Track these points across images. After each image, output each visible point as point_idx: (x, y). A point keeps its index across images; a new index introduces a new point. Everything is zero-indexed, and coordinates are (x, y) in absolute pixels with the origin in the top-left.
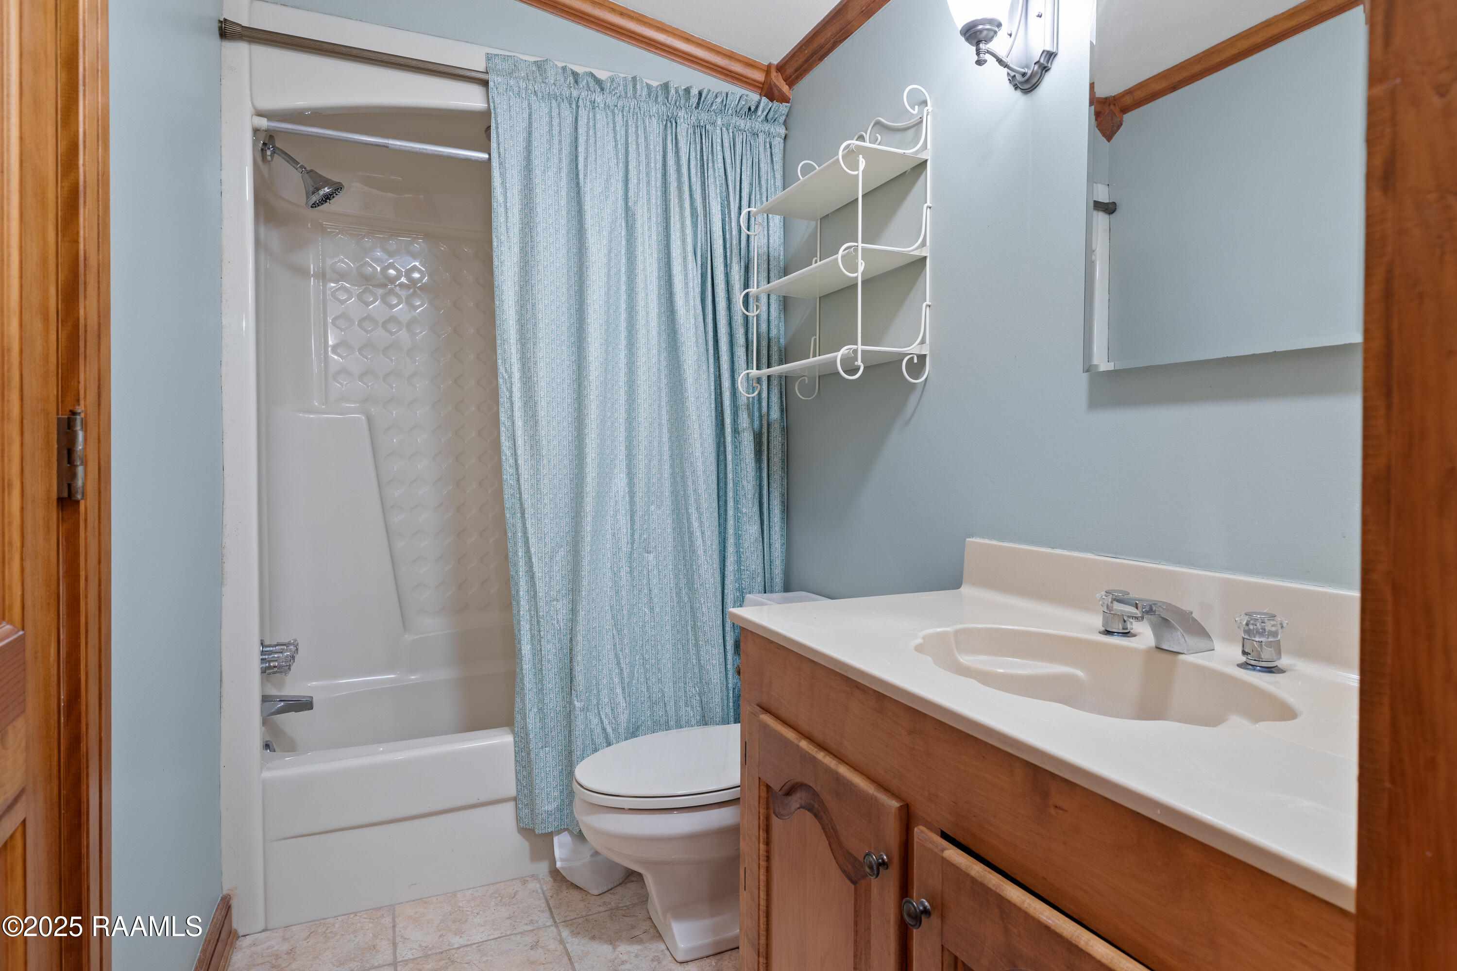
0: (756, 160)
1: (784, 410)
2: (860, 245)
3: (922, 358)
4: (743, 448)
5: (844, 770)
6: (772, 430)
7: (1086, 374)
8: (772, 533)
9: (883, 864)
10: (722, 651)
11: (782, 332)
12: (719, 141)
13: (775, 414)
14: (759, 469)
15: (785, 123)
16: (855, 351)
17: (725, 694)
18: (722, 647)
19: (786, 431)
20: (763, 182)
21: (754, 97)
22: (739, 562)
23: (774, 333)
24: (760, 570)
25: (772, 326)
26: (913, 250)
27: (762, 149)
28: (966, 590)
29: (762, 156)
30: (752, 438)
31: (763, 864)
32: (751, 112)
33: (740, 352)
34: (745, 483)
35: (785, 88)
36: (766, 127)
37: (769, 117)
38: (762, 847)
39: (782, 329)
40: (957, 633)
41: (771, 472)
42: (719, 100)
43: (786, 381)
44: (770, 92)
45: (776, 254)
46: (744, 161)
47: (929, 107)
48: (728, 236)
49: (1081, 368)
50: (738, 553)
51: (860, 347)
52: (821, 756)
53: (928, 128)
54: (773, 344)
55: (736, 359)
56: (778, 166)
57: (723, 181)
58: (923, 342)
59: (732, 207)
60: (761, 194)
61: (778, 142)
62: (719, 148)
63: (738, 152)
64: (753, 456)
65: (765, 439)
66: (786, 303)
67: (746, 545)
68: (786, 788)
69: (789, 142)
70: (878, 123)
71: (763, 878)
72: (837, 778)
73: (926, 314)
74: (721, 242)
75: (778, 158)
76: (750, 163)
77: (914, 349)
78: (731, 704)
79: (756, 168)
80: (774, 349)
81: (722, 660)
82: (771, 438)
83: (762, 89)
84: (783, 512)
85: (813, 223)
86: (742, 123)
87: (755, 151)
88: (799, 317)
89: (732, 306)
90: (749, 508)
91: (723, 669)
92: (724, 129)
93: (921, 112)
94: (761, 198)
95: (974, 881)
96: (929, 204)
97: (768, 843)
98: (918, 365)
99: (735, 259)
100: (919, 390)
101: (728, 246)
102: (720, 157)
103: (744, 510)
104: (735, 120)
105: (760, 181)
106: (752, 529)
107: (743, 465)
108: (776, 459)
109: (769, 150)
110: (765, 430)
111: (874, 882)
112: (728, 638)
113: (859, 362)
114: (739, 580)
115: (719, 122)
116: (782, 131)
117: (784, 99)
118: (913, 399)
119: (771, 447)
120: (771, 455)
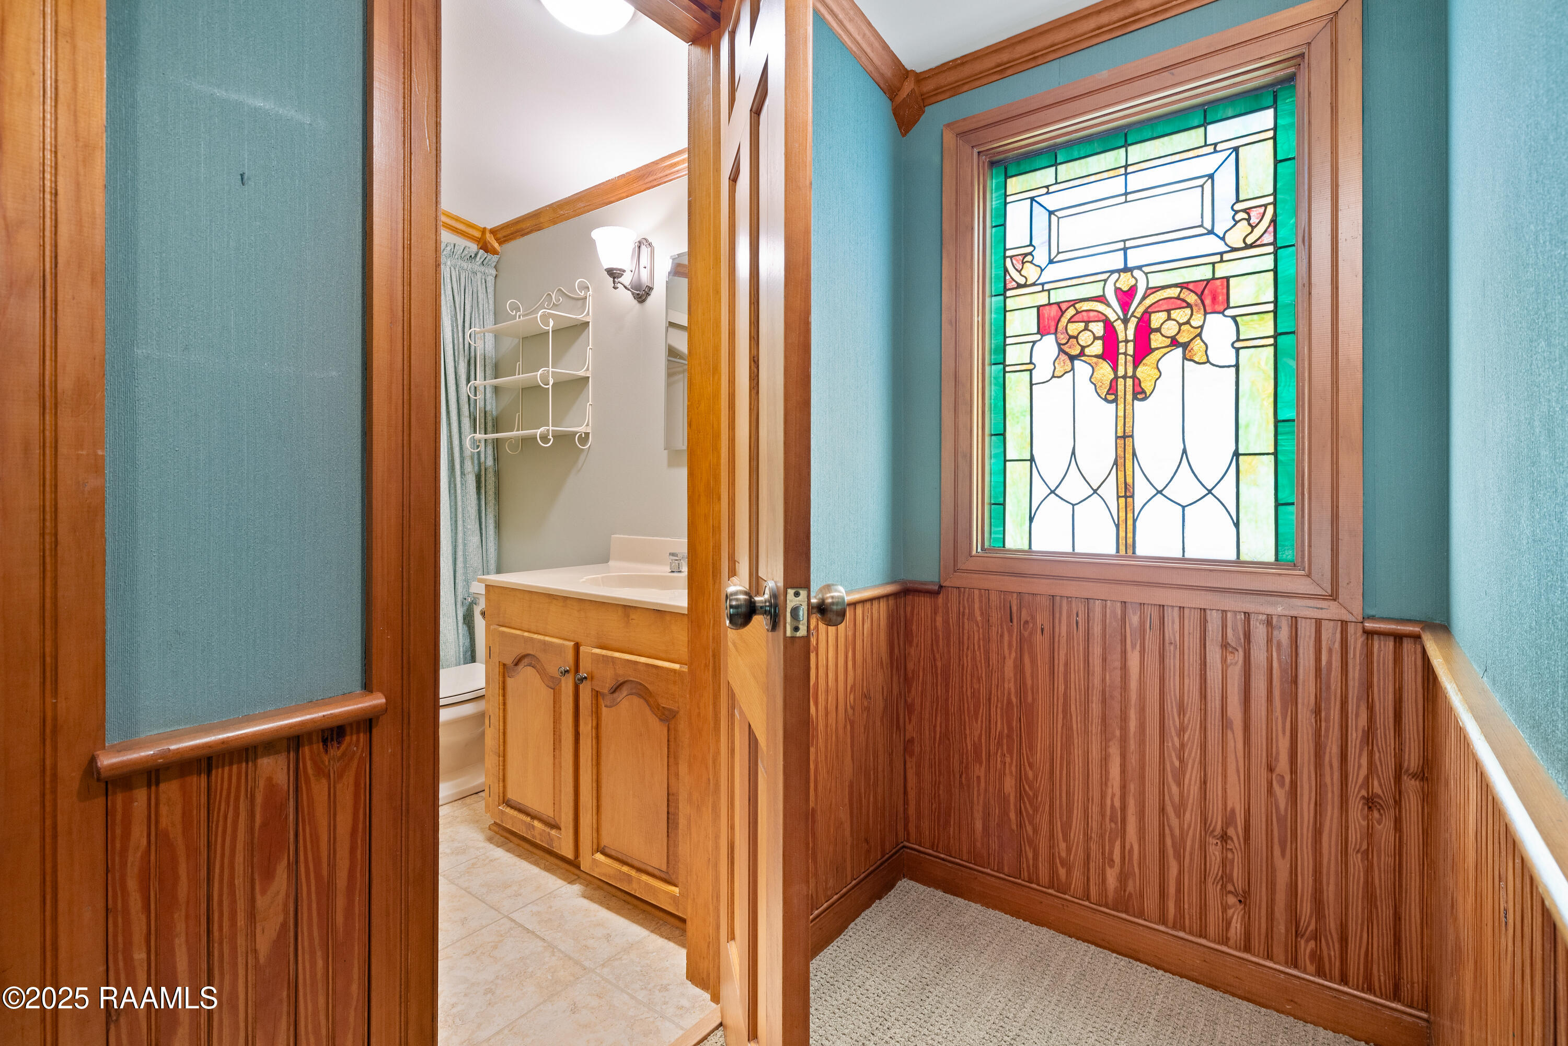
0: (475, 290)
1: (496, 459)
2: (551, 369)
3: (587, 434)
4: (468, 485)
5: (547, 638)
6: (488, 473)
7: (666, 451)
8: (488, 542)
9: (567, 671)
10: (455, 620)
11: (494, 407)
12: (449, 276)
13: (490, 462)
14: (479, 499)
15: (495, 267)
16: (548, 430)
17: (457, 649)
18: (455, 618)
19: (497, 474)
20: (481, 306)
21: (473, 247)
22: (465, 562)
23: (488, 408)
24: (480, 567)
25: (487, 403)
26: (582, 373)
27: (479, 283)
28: (611, 563)
29: (479, 288)
30: (474, 478)
31: (501, 707)
32: (472, 258)
33: (466, 422)
34: (469, 508)
35: (496, 245)
36: (482, 269)
37: (484, 263)
38: (501, 698)
39: (494, 404)
40: (603, 578)
41: (487, 501)
42: (449, 248)
43: (497, 443)
44: (485, 247)
45: (490, 355)
46: (467, 291)
47: (590, 292)
48: (456, 342)
49: (663, 447)
50: (464, 555)
51: (551, 428)
52: (535, 636)
53: (590, 302)
54: (488, 415)
55: (462, 425)
56: (491, 296)
57: (452, 304)
58: (587, 425)
59: (459, 323)
60: (479, 314)
61: (491, 280)
62: (449, 280)
63: (463, 285)
64: (475, 490)
65: (483, 479)
66: (496, 389)
67: (470, 550)
68: (514, 663)
69: (497, 278)
70: (560, 290)
71: (501, 715)
72: (544, 643)
73: (589, 409)
74: (451, 346)
75: (491, 290)
76: (471, 292)
77: (582, 429)
78: (462, 656)
79: (475, 296)
80: (489, 418)
81: (455, 626)
82: (487, 478)
83: (479, 242)
84: (496, 528)
85: (517, 340)
86: (465, 265)
87: (475, 285)
88: (506, 400)
89: (459, 389)
90: (473, 525)
91: (456, 633)
92: (452, 268)
93: (586, 293)
94: (479, 316)
95: (603, 656)
96: (590, 347)
97: (504, 696)
98: (585, 438)
99: (461, 358)
100: (585, 453)
101: (456, 348)
102: (449, 287)
103: (469, 527)
104: (460, 262)
105: (478, 305)
106: (475, 539)
107: (468, 496)
108: (491, 492)
109: (484, 284)
110: (483, 473)
111: (563, 679)
112: (459, 612)
113: (550, 437)
114: (465, 574)
115: (449, 263)
116: (494, 272)
117: (495, 252)
118: (582, 457)
119: (487, 484)
120: (487, 490)
